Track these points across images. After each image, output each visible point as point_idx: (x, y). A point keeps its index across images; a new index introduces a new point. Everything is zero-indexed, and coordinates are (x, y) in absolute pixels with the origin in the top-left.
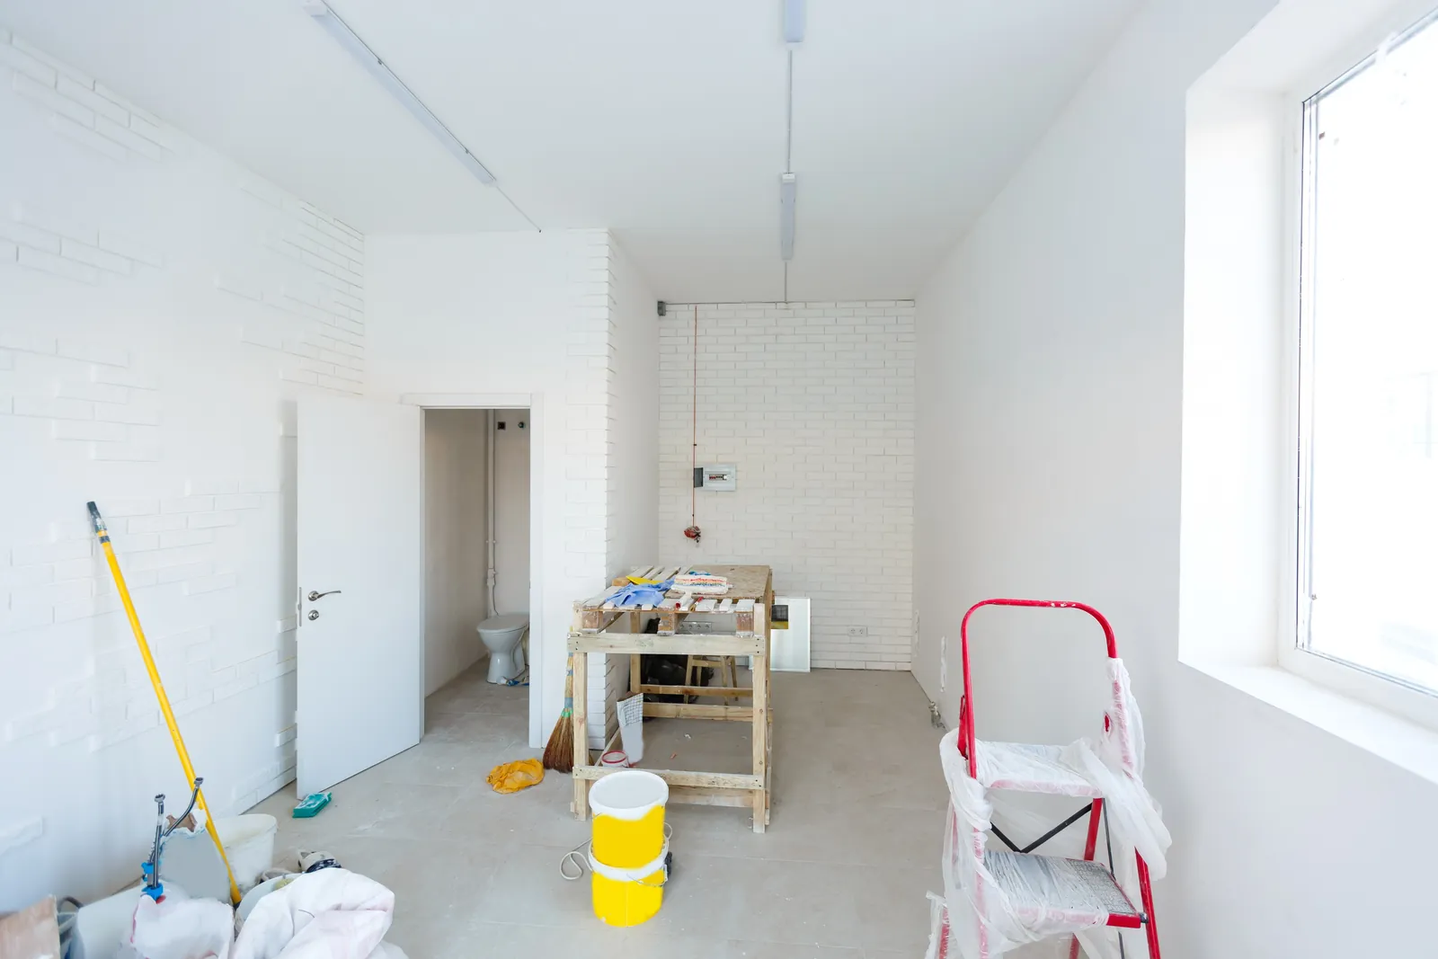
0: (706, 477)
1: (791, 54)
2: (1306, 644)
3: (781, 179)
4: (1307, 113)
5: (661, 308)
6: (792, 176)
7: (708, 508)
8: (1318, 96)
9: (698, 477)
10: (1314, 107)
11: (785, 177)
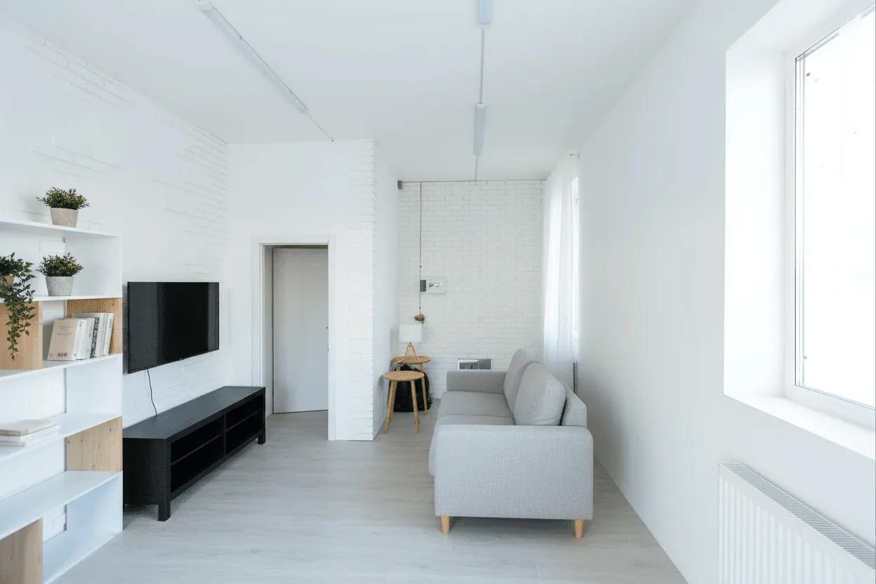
0: (427, 285)
1: (483, 31)
2: (801, 383)
3: (476, 106)
4: (798, 63)
5: (400, 184)
6: (483, 105)
7: (428, 304)
8: (804, 55)
9: (423, 286)
10: (802, 62)
11: (479, 105)
